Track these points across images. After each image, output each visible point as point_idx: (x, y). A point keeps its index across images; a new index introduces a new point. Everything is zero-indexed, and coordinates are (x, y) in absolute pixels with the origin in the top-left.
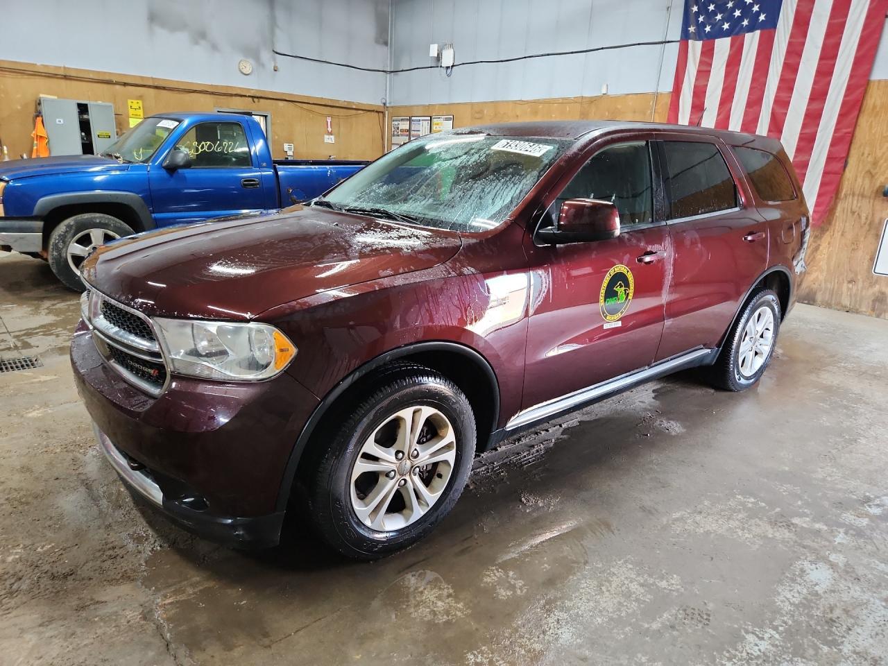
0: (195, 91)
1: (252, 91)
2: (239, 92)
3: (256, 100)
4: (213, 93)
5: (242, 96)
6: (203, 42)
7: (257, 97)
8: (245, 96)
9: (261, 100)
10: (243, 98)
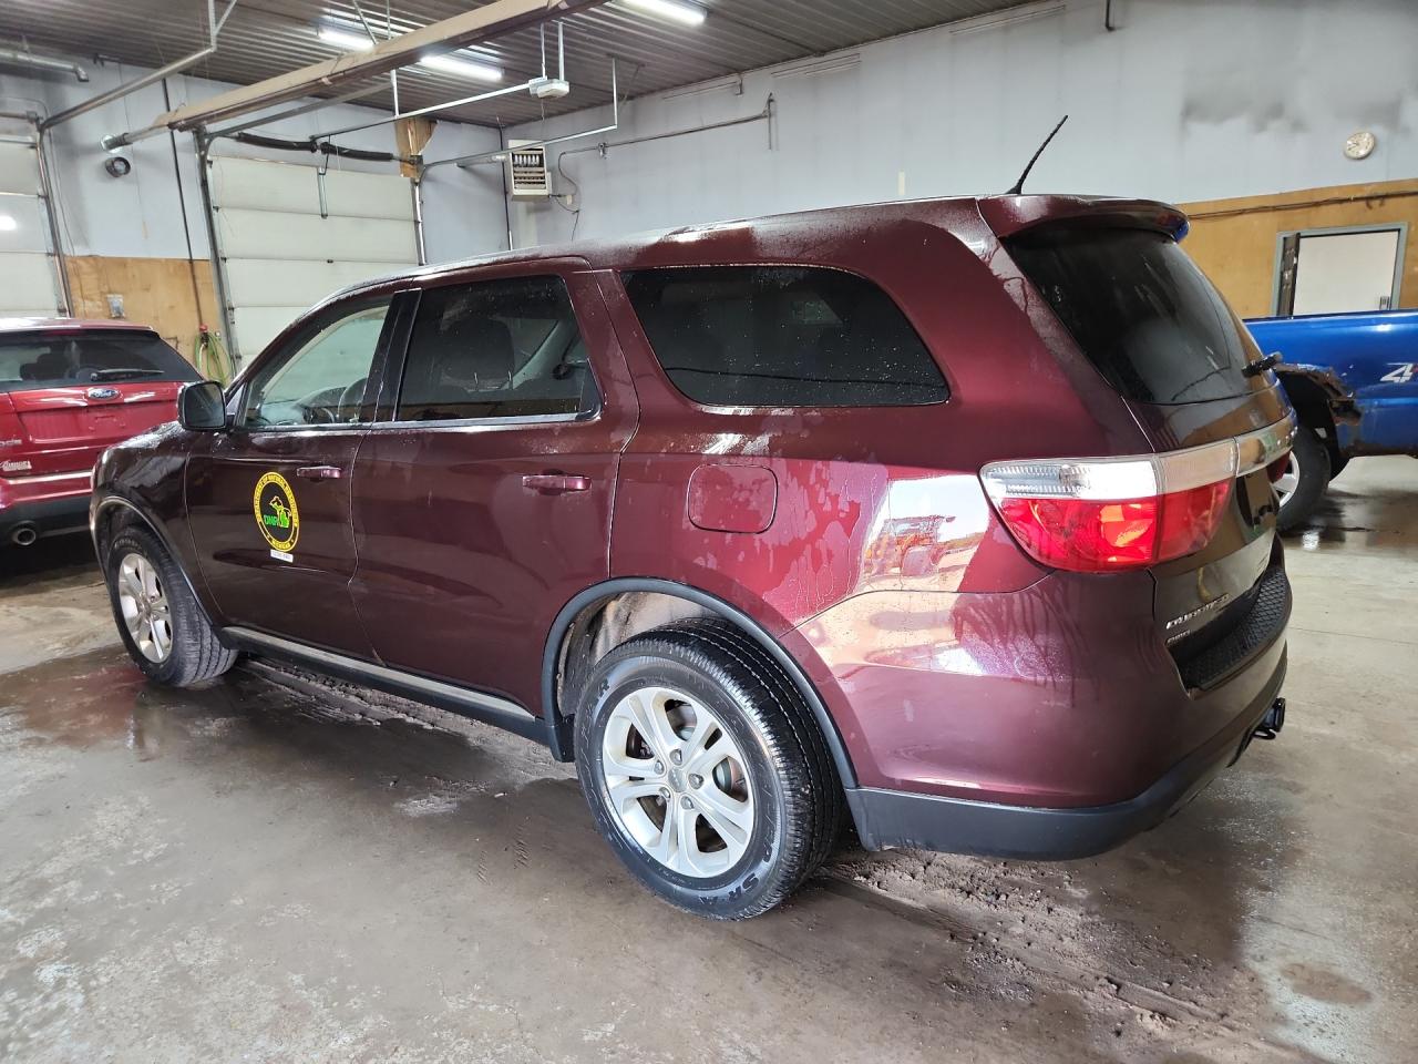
0: (1242, 212)
1: (1370, 188)
2: (1337, 195)
3: (1376, 203)
4: (1275, 209)
5: (1341, 201)
6: (1275, 125)
7: (1378, 197)
8: (1348, 200)
9: (1390, 202)
10: (1345, 205)
